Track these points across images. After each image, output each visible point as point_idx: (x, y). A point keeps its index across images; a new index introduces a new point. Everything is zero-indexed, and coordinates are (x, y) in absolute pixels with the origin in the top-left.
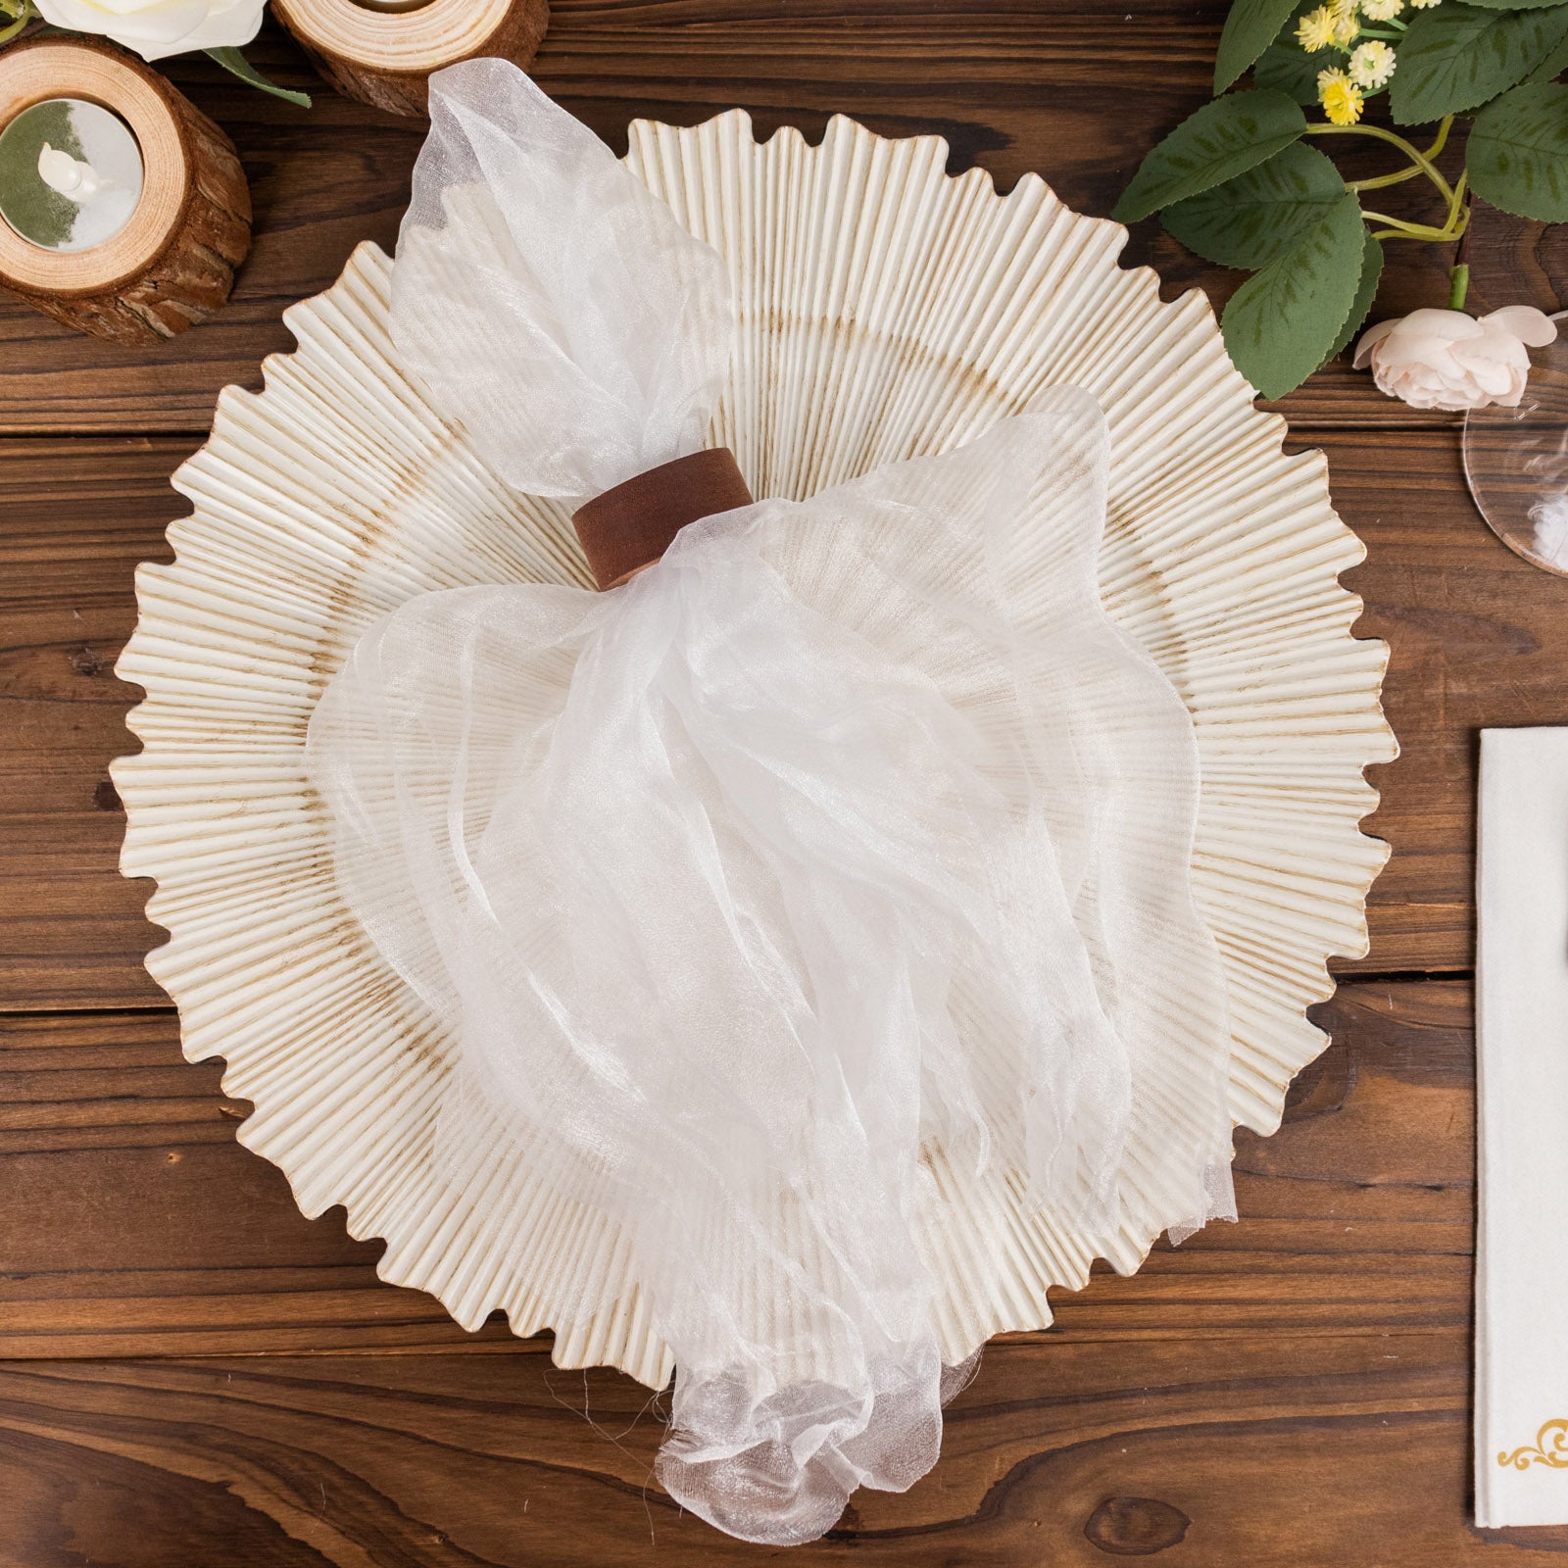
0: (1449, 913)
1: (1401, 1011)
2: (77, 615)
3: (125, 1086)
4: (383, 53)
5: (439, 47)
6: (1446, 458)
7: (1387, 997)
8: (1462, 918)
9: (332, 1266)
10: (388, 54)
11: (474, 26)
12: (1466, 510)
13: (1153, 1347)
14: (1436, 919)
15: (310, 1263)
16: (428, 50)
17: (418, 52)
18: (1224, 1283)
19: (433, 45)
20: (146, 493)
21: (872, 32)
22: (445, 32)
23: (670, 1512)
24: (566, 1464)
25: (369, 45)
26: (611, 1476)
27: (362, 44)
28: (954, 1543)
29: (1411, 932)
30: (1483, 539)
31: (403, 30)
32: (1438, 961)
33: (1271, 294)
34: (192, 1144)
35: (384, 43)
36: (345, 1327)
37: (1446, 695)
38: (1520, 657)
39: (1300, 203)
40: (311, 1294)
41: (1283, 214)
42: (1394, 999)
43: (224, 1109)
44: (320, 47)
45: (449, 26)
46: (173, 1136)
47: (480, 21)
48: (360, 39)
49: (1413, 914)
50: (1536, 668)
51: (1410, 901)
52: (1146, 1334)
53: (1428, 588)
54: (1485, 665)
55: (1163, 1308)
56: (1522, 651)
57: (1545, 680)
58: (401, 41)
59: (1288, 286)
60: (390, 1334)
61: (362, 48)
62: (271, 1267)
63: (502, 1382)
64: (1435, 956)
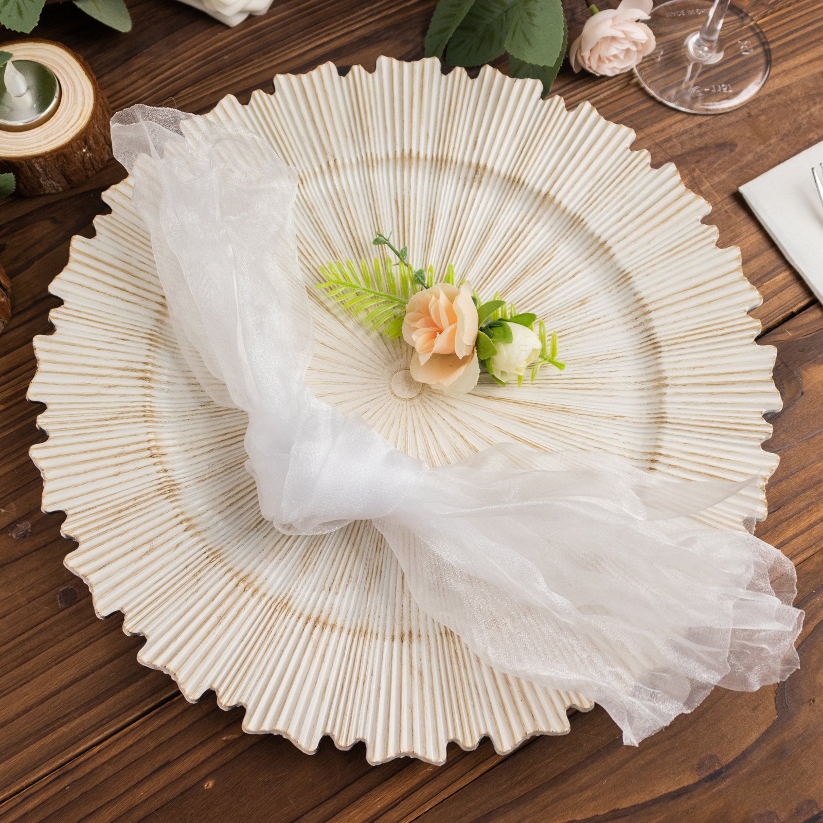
0: (784, 279)
1: (796, 334)
2: (3, 511)
3: (161, 759)
4: (41, 146)
5: (67, 131)
6: (639, 94)
7: (785, 331)
8: (790, 278)
9: (337, 793)
10: (44, 145)
11: (81, 114)
12: (663, 109)
13: (802, 567)
14: (780, 284)
15: (324, 799)
16: (63, 134)
17: (58, 137)
18: (812, 512)
19: (65, 130)
20: (11, 431)
21: (268, 55)
22: (68, 123)
25: (34, 146)
27: (29, 147)
28: (776, 741)
29: (773, 297)
30: (680, 117)
31: (46, 131)
32: (795, 303)
33: (523, 22)
34: (217, 769)
35: (39, 141)
37: (712, 186)
38: (733, 153)
39: (506, 12)
40: (334, 819)
41: (502, 20)
42: (789, 330)
43: (224, 739)
44: (8, 158)
45: (68, 120)
46: (204, 771)
47: (82, 111)
48: (26, 145)
49: (769, 287)
50: (742, 154)
51: (763, 283)
53: (671, 147)
54: (719, 165)
55: (792, 543)
56: (732, 151)
57: (750, 157)
58: (48, 136)
59: (529, 14)
60: (394, 814)
61: (29, 149)
62: (302, 816)
63: (474, 803)
64: (793, 301)
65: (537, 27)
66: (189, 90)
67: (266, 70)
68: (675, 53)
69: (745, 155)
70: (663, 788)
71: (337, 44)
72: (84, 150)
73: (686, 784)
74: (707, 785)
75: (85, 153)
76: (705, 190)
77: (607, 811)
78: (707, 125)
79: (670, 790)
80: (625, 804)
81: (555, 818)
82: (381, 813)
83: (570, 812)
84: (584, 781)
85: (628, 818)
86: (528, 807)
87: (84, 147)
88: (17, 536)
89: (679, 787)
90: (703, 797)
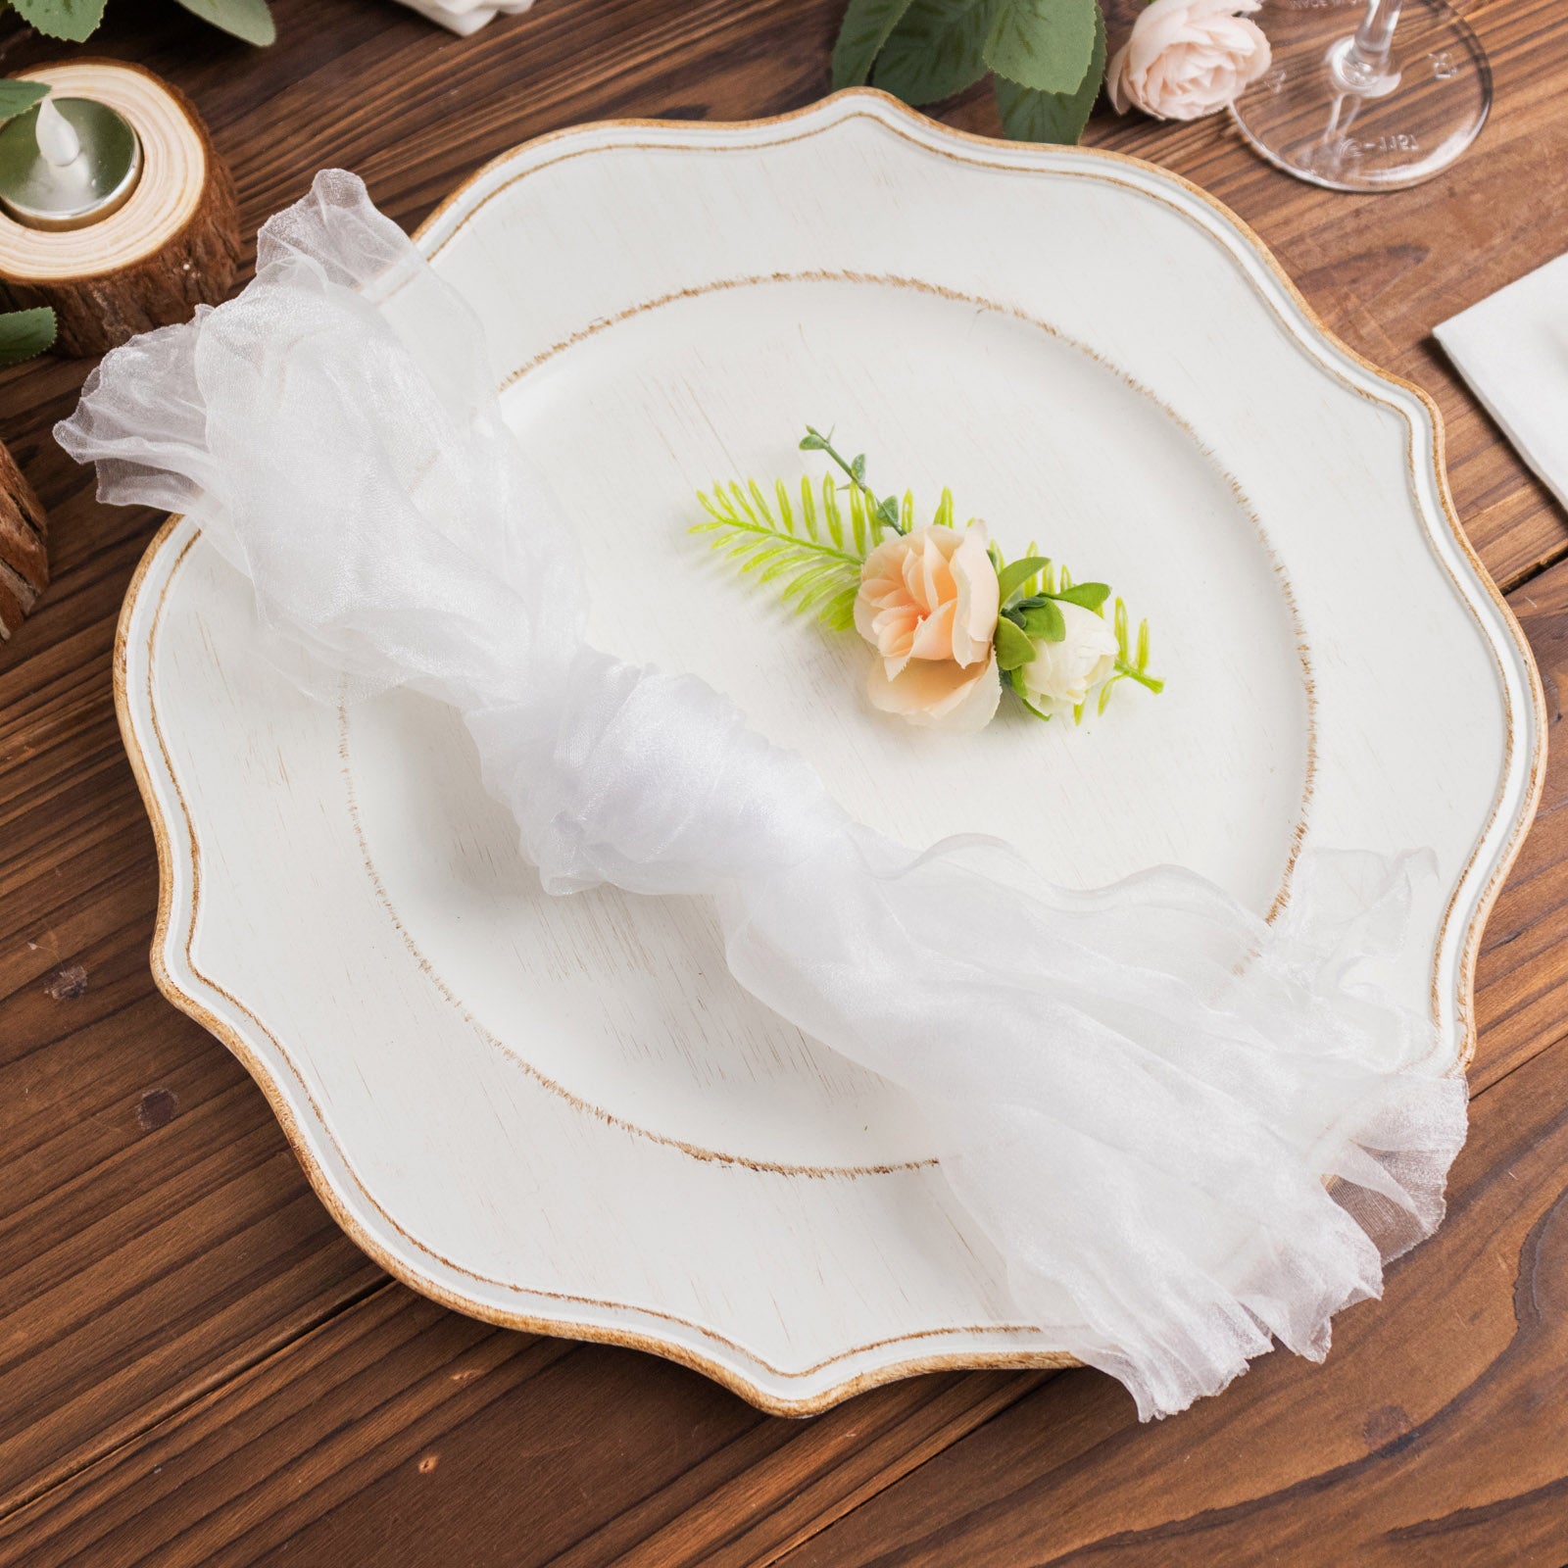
0: (1522, 501)
1: (1546, 604)
2: (34, 947)
3: (335, 1416)
4: (105, 258)
5: (155, 229)
6: (1239, 156)
7: (1524, 600)
8: (1534, 499)
9: (674, 1479)
10: (111, 256)
11: (180, 198)
12: (1286, 184)
13: (1562, 1048)
14: (1515, 511)
15: (648, 1492)
16: (148, 235)
17: (138, 242)
19: (149, 230)
20: (49, 796)
22: (155, 215)
23: (1208, 1535)
24: (1064, 1551)
25: (91, 257)
26: (1119, 1534)
27: (81, 260)
28: (1517, 1379)
29: (1502, 535)
30: (1319, 197)
31: (116, 229)
32: (1544, 547)
33: (1017, 11)
34: (443, 1436)
35: (101, 250)
36: (725, 1545)
37: (1381, 326)
38: (1420, 265)
40: (668, 1529)
41: (978, 14)
42: (1533, 598)
43: (457, 1377)
46: (419, 1439)
47: (183, 192)
48: (76, 256)
49: (1491, 518)
50: (1437, 267)
52: (1546, 1039)
53: (1301, 255)
54: (1395, 287)
55: (1542, 1001)
56: (1419, 260)
57: (1453, 272)
58: (117, 240)
60: (783, 1521)
61: (83, 263)
62: (607, 1523)
63: (935, 1499)
64: (1539, 543)
65: (1045, 19)
66: (384, 155)
67: (529, 116)
68: (1308, 77)
69: (1444, 268)
70: (1298, 1470)
71: (663, 66)
72: (187, 267)
73: (1343, 1461)
74: (1385, 1463)
75: (188, 272)
76: (1369, 334)
77: (1191, 1514)
78: (1371, 211)
79: (1313, 1474)
80: (1226, 1500)
81: (1093, 1526)
82: (759, 1517)
83: (1121, 1515)
84: (1146, 1456)
85: (1232, 1526)
86: (1039, 1507)
87: (187, 261)
88: (61, 995)
89: (1331, 1467)
90: (1377, 1486)
